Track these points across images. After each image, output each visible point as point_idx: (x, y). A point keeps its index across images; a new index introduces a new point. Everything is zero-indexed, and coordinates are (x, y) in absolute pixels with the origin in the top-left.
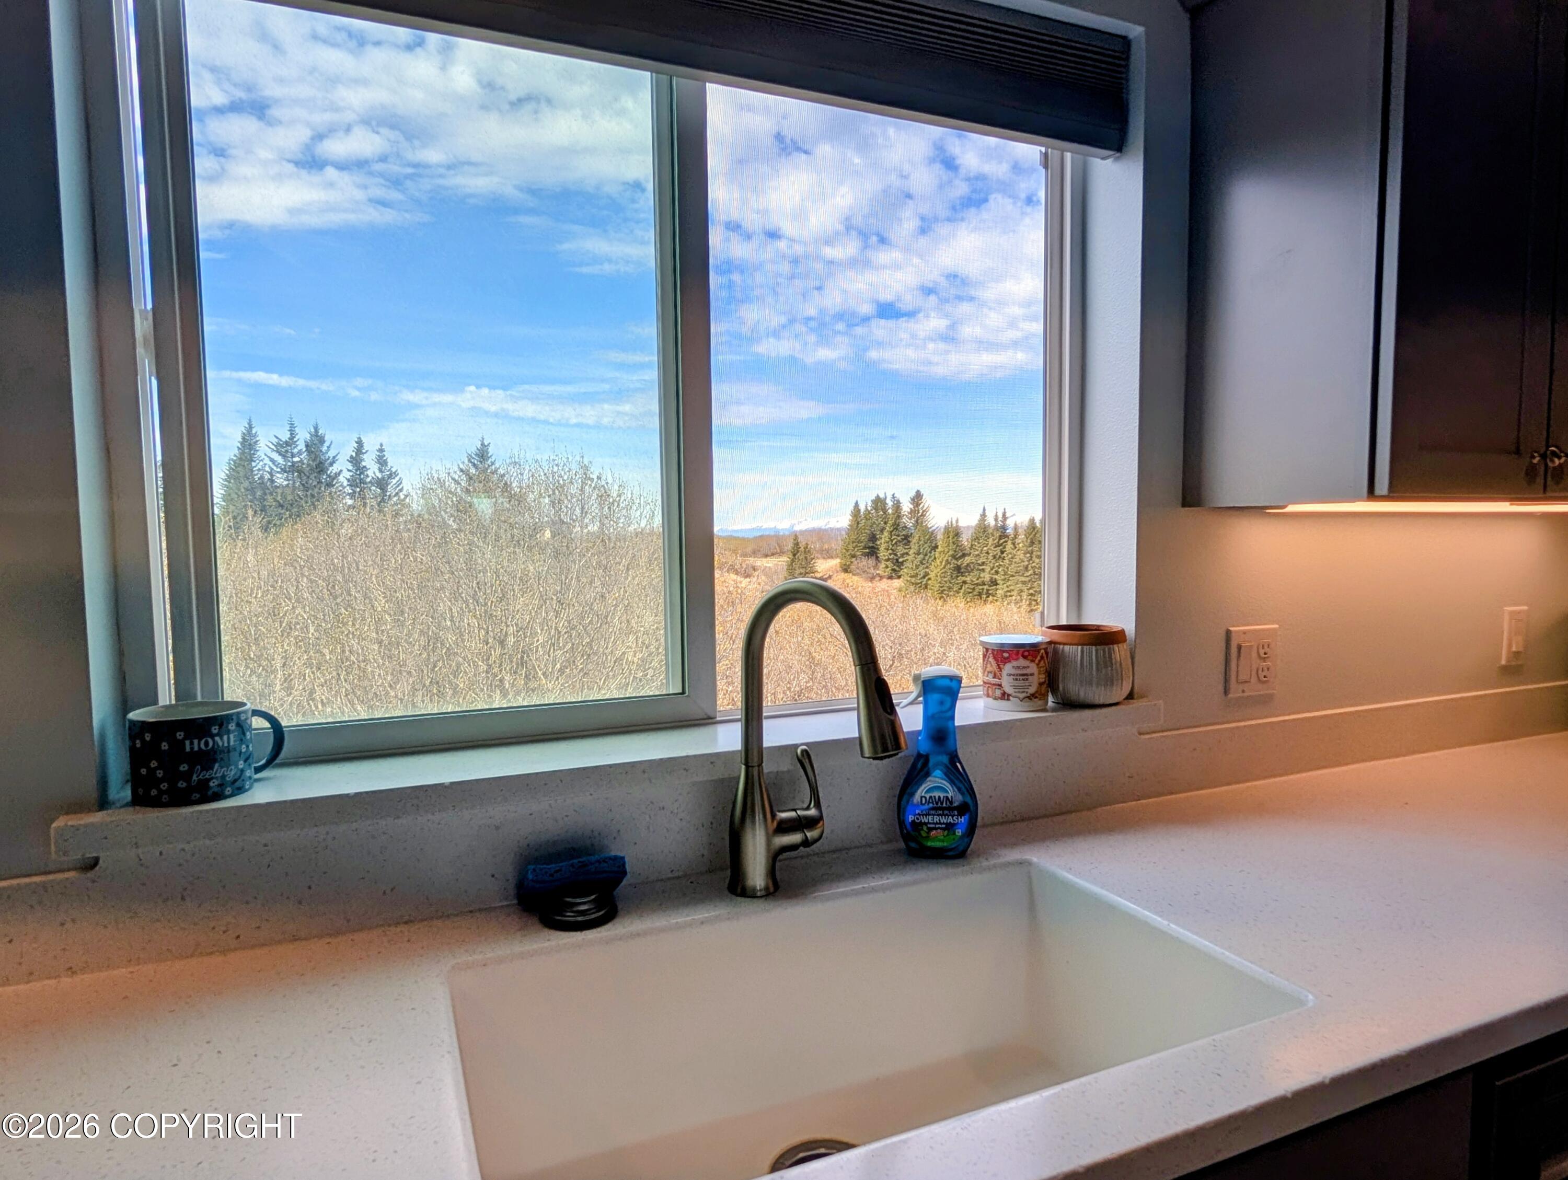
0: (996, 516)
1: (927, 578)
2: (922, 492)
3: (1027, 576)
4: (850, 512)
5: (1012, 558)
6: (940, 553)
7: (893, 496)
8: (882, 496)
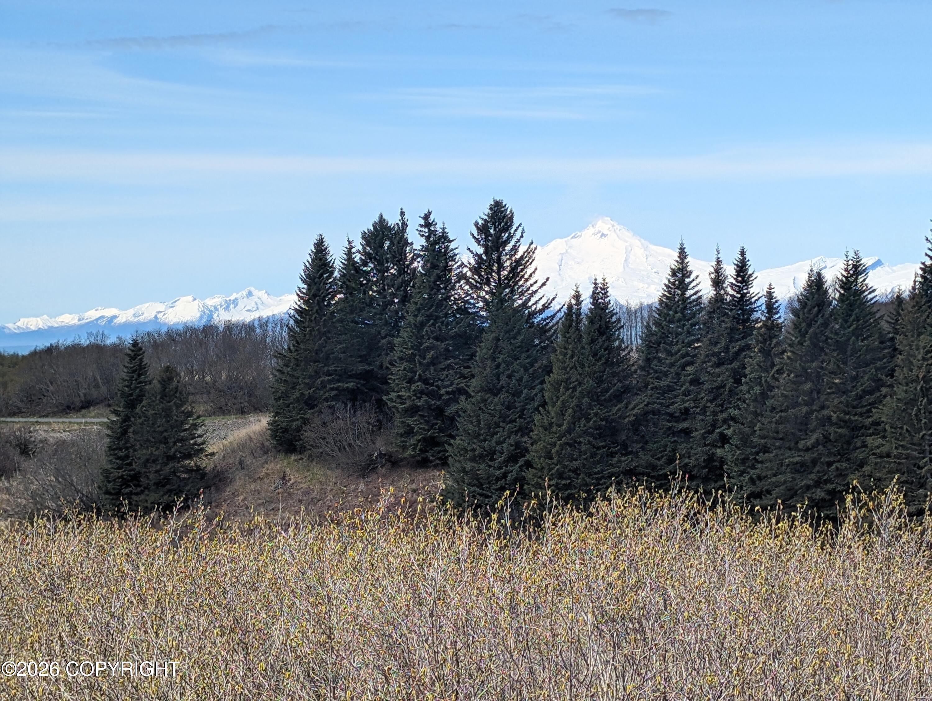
0: (718, 270)
1: (521, 462)
2: (510, 205)
3: (807, 450)
4: (301, 271)
5: (763, 394)
6: (556, 386)
7: (427, 222)
8: (393, 220)
